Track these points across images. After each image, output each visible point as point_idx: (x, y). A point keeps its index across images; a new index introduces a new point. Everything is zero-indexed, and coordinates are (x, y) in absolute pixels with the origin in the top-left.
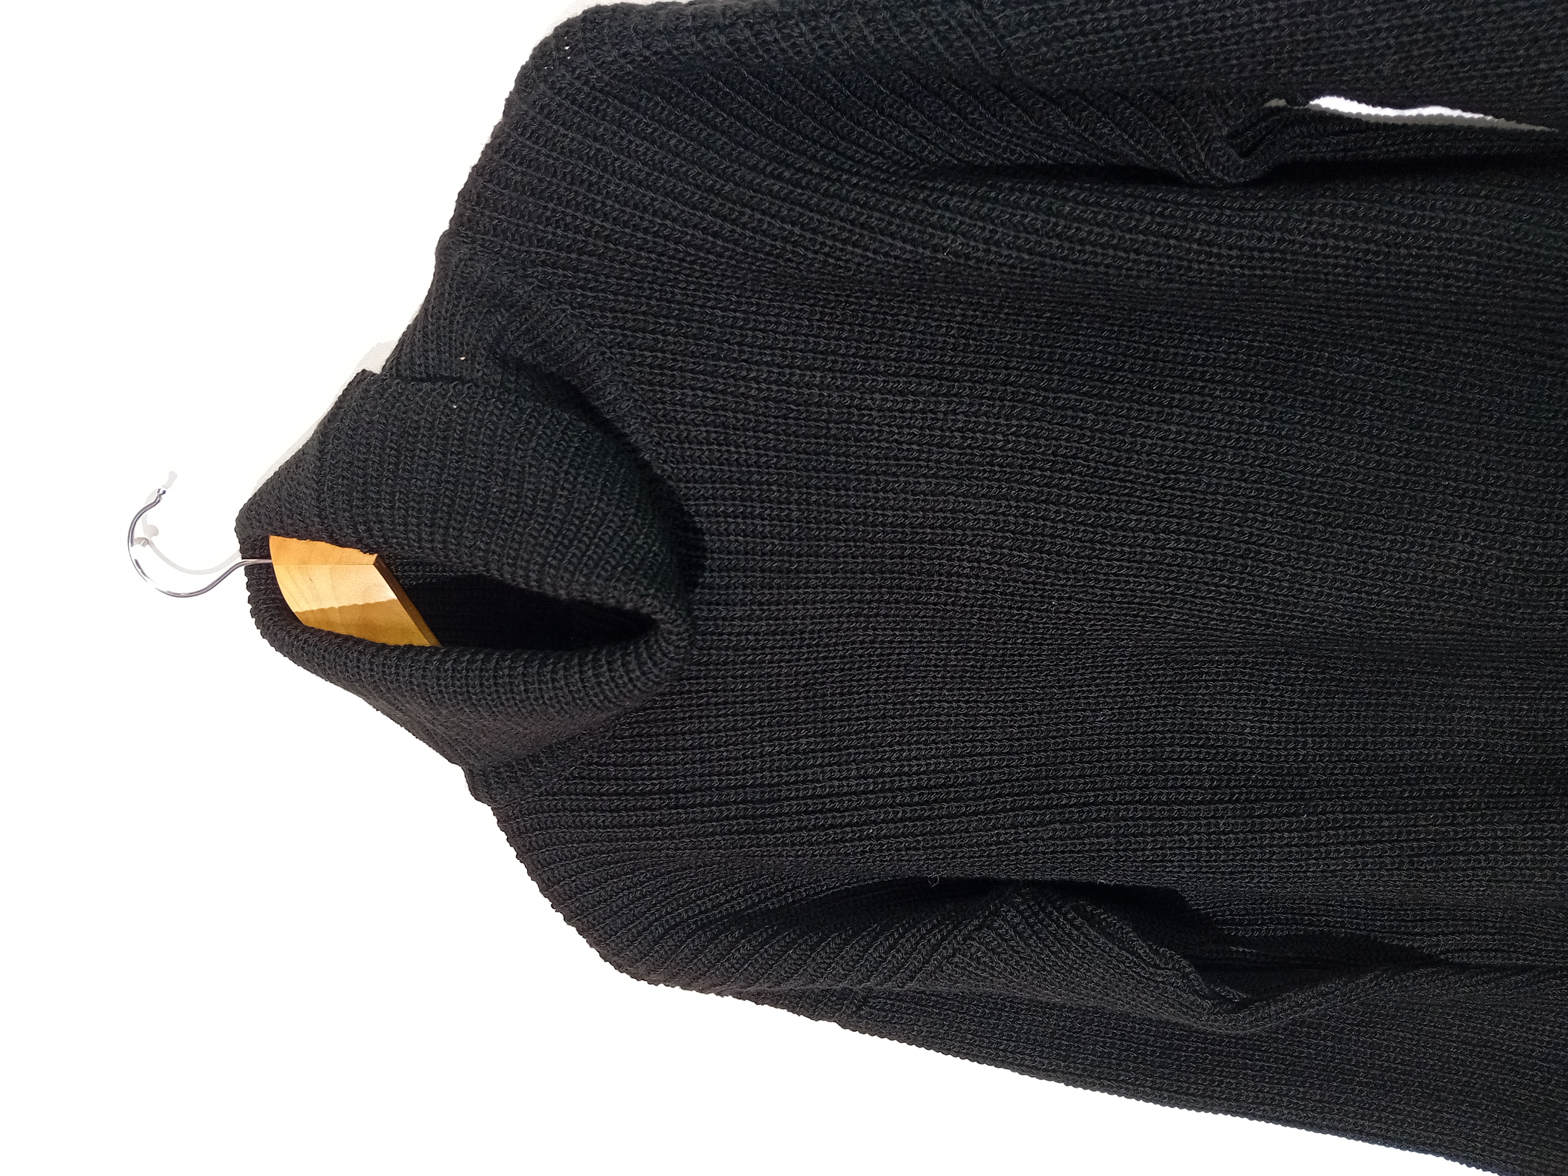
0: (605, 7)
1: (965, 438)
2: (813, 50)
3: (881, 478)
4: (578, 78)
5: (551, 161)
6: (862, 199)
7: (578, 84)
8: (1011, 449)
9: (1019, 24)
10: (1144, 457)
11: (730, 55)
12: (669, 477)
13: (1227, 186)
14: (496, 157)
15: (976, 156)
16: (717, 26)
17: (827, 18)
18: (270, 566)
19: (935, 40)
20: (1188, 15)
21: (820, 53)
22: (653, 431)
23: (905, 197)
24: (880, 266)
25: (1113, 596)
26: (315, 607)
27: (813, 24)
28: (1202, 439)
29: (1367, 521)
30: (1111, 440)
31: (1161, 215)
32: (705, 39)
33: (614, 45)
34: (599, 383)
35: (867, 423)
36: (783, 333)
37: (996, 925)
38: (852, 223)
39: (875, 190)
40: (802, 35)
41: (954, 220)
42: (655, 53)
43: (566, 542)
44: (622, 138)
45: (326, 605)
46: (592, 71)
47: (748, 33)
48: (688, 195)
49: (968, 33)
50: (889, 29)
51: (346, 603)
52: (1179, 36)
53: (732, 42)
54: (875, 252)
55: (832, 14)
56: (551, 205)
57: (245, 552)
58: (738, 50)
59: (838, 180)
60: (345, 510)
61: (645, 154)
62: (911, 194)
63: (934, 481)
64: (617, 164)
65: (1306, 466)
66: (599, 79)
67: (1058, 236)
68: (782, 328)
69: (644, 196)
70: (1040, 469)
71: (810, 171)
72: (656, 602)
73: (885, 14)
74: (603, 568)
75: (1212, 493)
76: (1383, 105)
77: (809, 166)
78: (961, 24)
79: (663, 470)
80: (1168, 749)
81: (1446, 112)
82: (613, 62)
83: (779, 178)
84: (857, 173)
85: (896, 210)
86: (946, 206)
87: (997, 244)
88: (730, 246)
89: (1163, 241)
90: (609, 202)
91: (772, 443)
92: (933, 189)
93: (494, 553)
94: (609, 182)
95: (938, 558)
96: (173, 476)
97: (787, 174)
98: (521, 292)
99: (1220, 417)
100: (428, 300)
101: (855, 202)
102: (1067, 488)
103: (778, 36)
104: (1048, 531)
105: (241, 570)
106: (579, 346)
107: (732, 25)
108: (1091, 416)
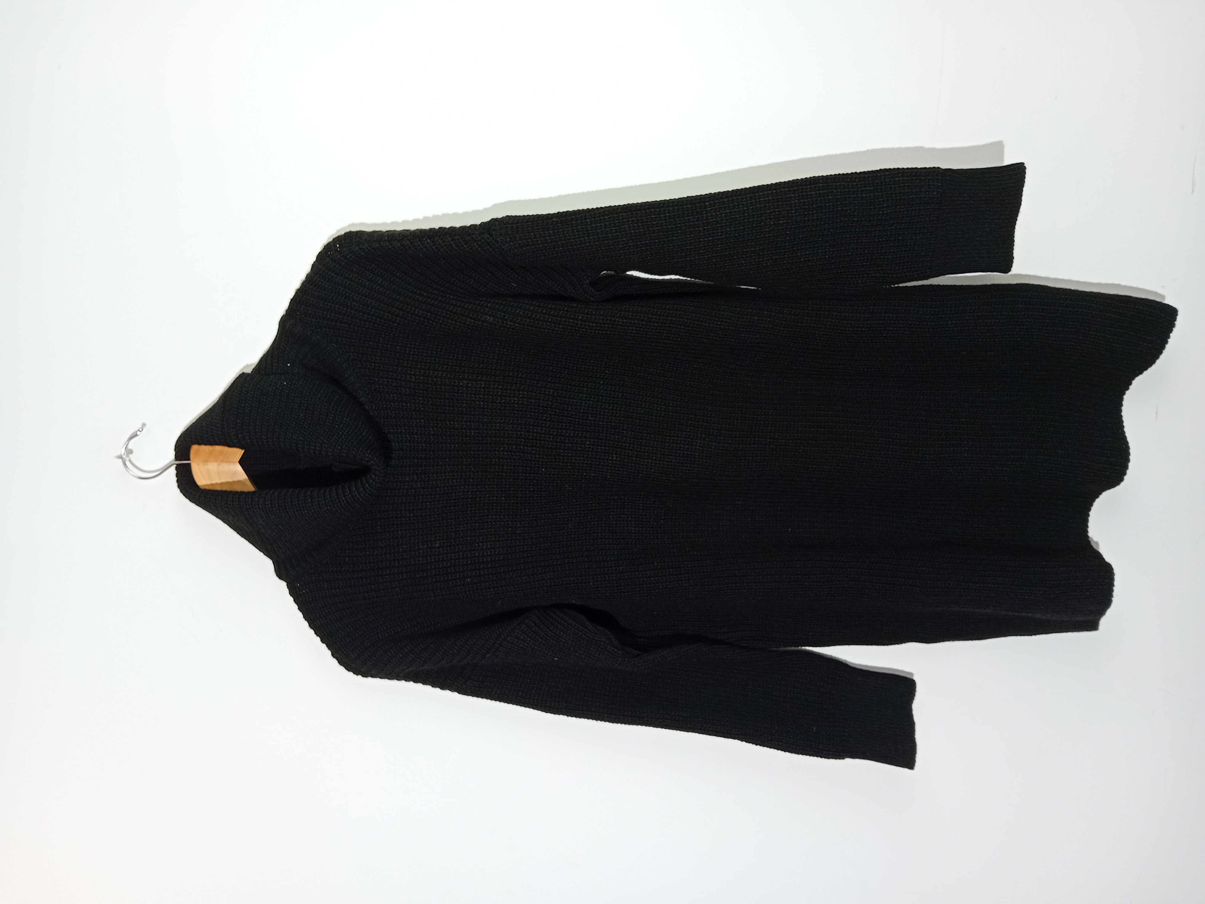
0: (353, 232)
1: (502, 400)
2: (433, 249)
3: (468, 416)
4: (342, 257)
5: (330, 287)
6: (454, 303)
7: (342, 259)
8: (521, 404)
9: (506, 242)
10: (574, 407)
11: (402, 250)
12: (376, 417)
13: (592, 301)
14: (308, 285)
15: (500, 290)
16: (396, 240)
17: (437, 238)
18: (189, 465)
19: (477, 247)
20: (564, 240)
21: (436, 250)
22: (370, 397)
23: (471, 303)
24: (462, 328)
25: (567, 466)
26: (209, 483)
27: (432, 240)
28: (596, 400)
29: (663, 432)
30: (560, 400)
31: (567, 311)
32: (392, 244)
33: (357, 246)
34: (347, 376)
35: (461, 393)
36: (425, 356)
37: (526, 622)
38: (450, 311)
39: (459, 300)
40: (428, 243)
41: (490, 311)
42: (373, 248)
43: (332, 434)
44: (359, 280)
45: (214, 482)
46: (348, 254)
47: (408, 242)
48: (385, 301)
49: (488, 244)
50: (460, 242)
51: (223, 481)
52: (562, 247)
53: (402, 245)
54: (460, 323)
55: (439, 237)
56: (330, 304)
57: (177, 458)
58: (405, 248)
59: (445, 296)
60: (233, 428)
61: (368, 286)
62: (473, 302)
63: (490, 418)
64: (357, 289)
65: (637, 410)
66: (350, 257)
67: (529, 318)
68: (425, 354)
69: (368, 301)
70: (533, 412)
71: (435, 293)
72: (370, 456)
73: (458, 237)
74: (348, 443)
75: (602, 422)
76: (655, 274)
77: (434, 292)
78: (486, 241)
79: (374, 413)
80: (600, 540)
81: (677, 277)
82: (357, 251)
83: (422, 295)
84: (453, 295)
85: (467, 307)
86: (487, 307)
87: (506, 320)
88: (403, 320)
89: (567, 320)
90: (354, 303)
91: (421, 401)
92: (482, 300)
93: (300, 440)
94: (353, 295)
95: (493, 451)
96: (144, 425)
97: (425, 294)
98: (315, 338)
99: (602, 391)
100: (274, 342)
101: (452, 304)
102: (545, 420)
103: (420, 244)
104: (539, 438)
105: (174, 467)
106: (339, 360)
107: (402, 239)
108: (552, 390)
